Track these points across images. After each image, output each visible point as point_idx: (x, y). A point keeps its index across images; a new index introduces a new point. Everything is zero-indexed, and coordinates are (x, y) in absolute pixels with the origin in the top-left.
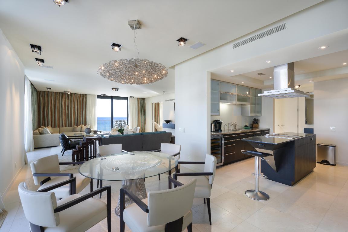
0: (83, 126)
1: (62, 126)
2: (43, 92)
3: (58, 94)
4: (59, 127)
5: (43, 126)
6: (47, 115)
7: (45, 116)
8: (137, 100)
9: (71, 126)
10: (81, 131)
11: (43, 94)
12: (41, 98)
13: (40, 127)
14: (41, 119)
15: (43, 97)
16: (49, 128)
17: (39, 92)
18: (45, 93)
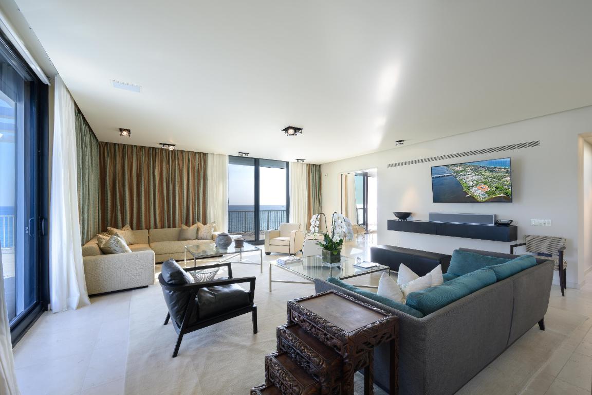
0: (200, 224)
1: (156, 227)
2: (112, 147)
3: (145, 153)
4: (148, 228)
5: (110, 226)
6: (121, 201)
7: (116, 202)
8: (305, 169)
9: (174, 226)
10: (197, 238)
11: (112, 151)
12: (109, 161)
13: (104, 230)
14: (107, 210)
15: (111, 158)
16: (126, 231)
17: (104, 145)
18: (117, 149)
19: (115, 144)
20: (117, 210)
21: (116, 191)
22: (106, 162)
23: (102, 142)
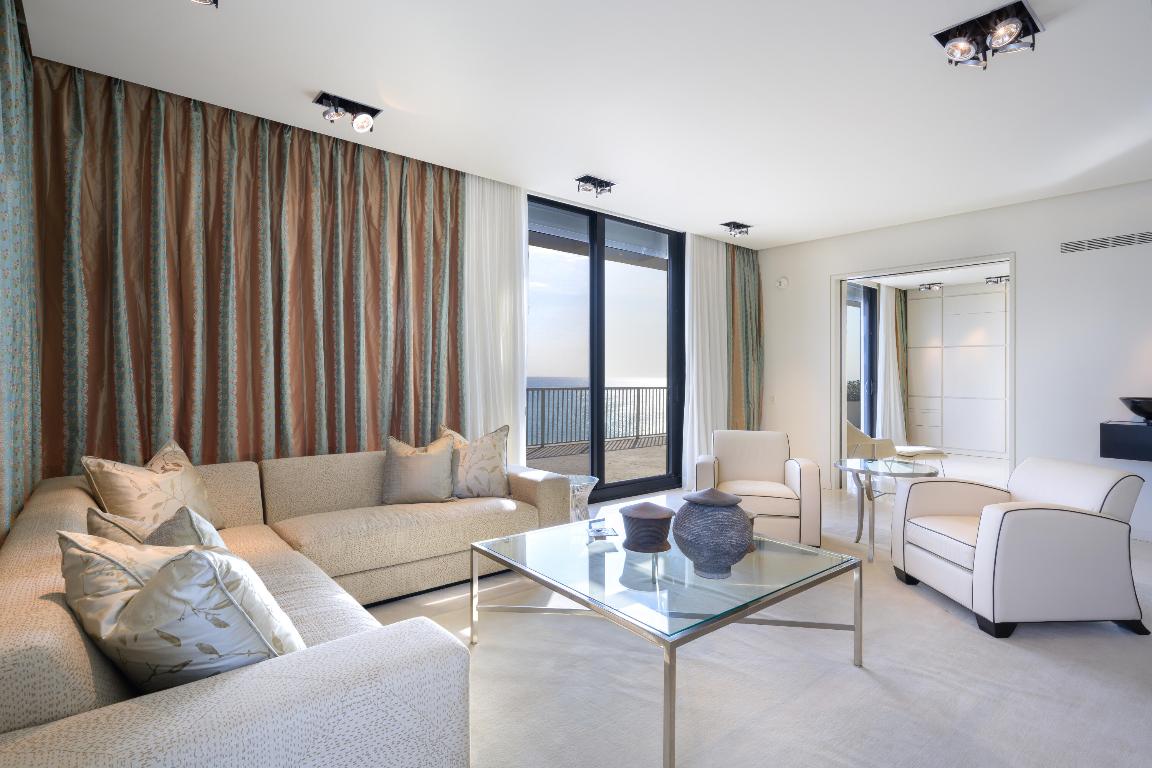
1: (281, 451)
2: (97, 95)
4: (258, 458)
5: (90, 453)
6: (135, 336)
7: (114, 342)
9: (354, 446)
10: (453, 492)
11: (98, 114)
12: (80, 153)
14: (73, 377)
15: (90, 143)
16: (174, 476)
17: (56, 82)
18: (119, 106)
19: (110, 83)
20: (121, 377)
21: (113, 292)
22: (67, 155)
23: (50, 65)
